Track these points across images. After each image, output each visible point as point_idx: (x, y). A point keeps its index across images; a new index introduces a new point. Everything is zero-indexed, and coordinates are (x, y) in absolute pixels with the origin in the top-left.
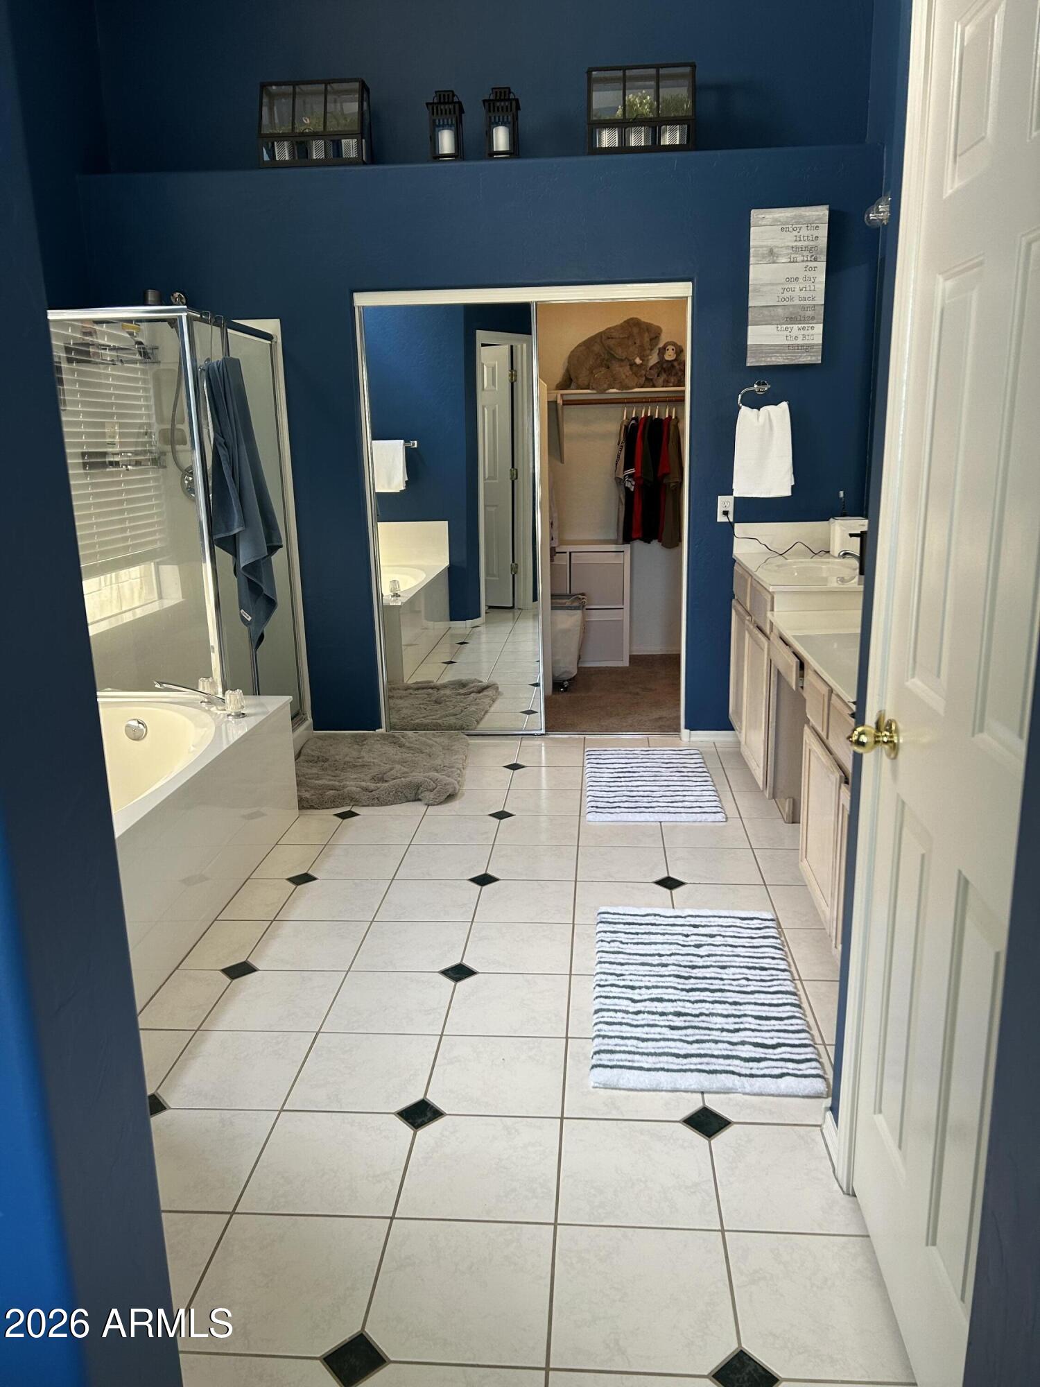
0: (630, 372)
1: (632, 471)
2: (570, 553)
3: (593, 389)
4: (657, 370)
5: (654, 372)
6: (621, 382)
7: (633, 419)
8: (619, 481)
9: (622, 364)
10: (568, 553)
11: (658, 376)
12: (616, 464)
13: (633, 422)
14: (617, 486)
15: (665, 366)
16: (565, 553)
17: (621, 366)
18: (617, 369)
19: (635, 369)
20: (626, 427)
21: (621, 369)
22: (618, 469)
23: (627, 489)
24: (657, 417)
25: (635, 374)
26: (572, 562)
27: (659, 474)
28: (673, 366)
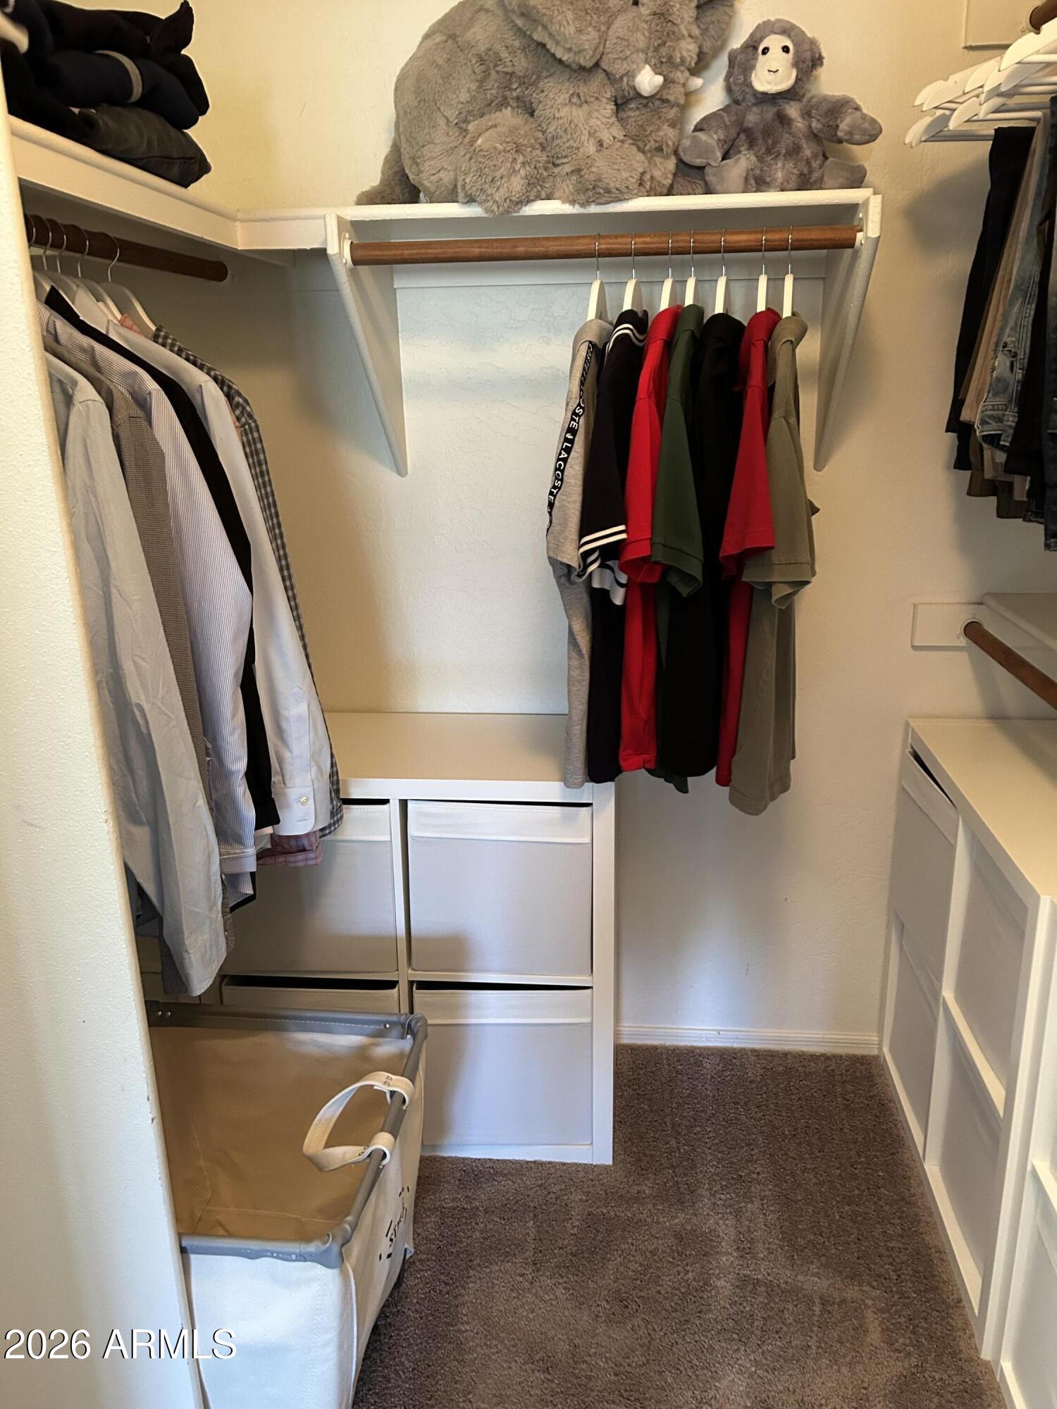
0: (618, 132)
1: (614, 534)
2: (404, 804)
3: (471, 200)
4: (722, 134)
5: (710, 139)
6: (578, 171)
7: (625, 317)
8: (564, 573)
9: (583, 90)
10: (394, 807)
11: (725, 157)
12: (551, 505)
13: (626, 329)
14: (560, 585)
15: (752, 118)
16: (385, 802)
17: (578, 100)
18: (564, 112)
19: (632, 113)
20: (596, 351)
21: (579, 114)
22: (555, 527)
23: (599, 599)
24: (719, 309)
25: (637, 140)
26: (412, 831)
27: (729, 548)
28: (783, 119)
